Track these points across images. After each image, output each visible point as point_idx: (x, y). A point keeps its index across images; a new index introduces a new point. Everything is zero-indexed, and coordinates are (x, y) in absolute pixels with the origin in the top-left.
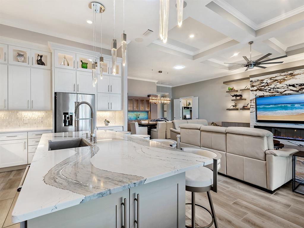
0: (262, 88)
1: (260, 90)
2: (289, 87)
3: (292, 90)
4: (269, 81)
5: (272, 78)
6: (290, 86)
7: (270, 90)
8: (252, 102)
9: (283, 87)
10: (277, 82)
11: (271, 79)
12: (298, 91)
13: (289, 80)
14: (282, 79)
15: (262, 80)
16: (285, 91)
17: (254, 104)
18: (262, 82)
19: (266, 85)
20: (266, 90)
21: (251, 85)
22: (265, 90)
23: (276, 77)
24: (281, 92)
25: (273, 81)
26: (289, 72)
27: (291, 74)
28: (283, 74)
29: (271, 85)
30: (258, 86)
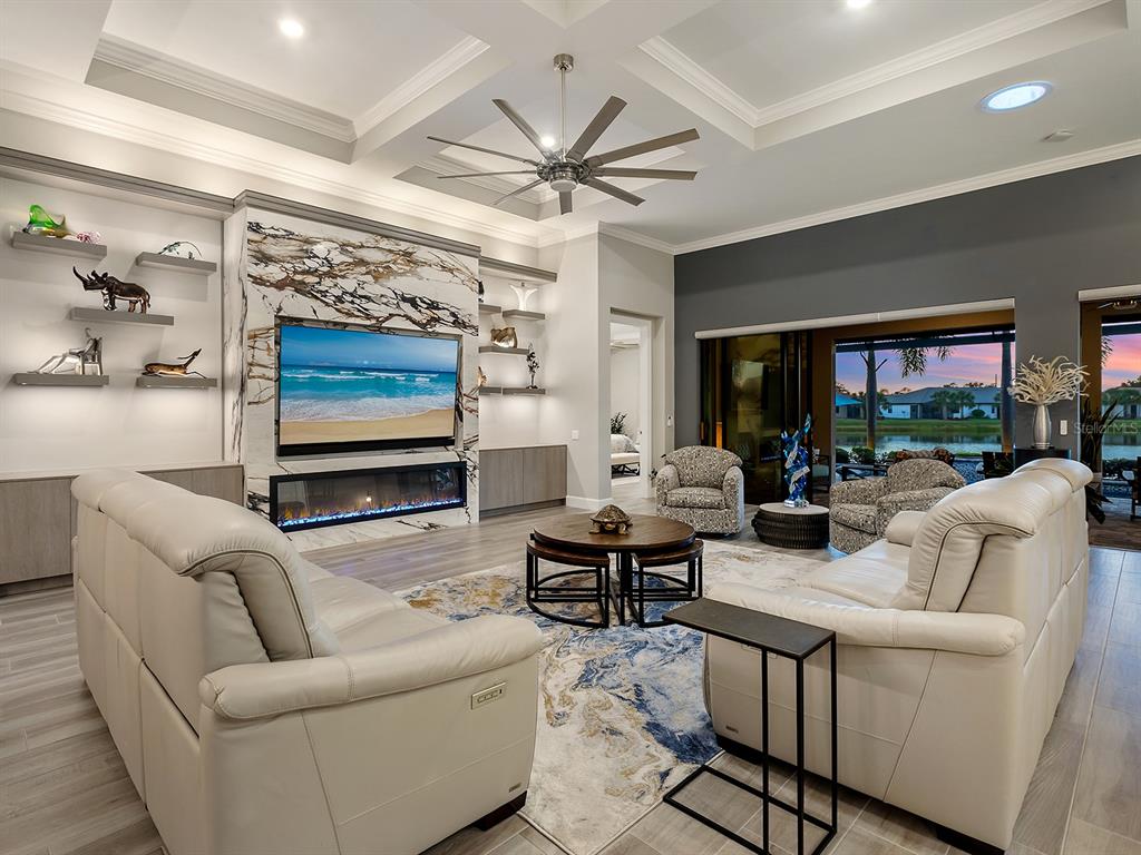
0: (311, 279)
1: (300, 288)
2: (402, 304)
3: (409, 318)
4: (337, 258)
5: (350, 249)
6: (404, 299)
7: (339, 299)
8: (260, 344)
9: (384, 300)
10: (367, 273)
11: (343, 247)
12: (423, 326)
13: (401, 274)
14: (381, 263)
15: (307, 241)
16: (391, 315)
17: (271, 360)
18: (307, 251)
19: (326, 269)
20: (324, 294)
21: (253, 246)
22: (319, 295)
23: (362, 246)
24: (377, 318)
25: (351, 260)
26: (404, 246)
27: (407, 254)
28: (384, 244)
29: (343, 277)
30: (289, 266)
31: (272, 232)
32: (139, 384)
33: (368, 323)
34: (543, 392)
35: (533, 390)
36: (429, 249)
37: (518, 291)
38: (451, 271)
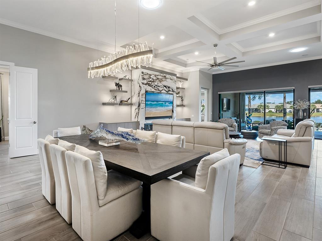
0: (151, 83)
1: (149, 85)
3: (165, 90)
4: (155, 78)
5: (156, 76)
6: (165, 86)
7: (155, 87)
8: (143, 96)
9: (161, 87)
10: (159, 81)
12: (168, 92)
13: (164, 81)
14: (161, 79)
15: (150, 75)
16: (162, 90)
17: (144, 100)
18: (150, 77)
19: (153, 80)
21: (142, 76)
22: (152, 86)
23: (158, 75)
26: (164, 75)
27: (165, 76)
28: (162, 75)
29: (155, 82)
30: (147, 80)
31: (145, 73)
32: (120, 104)
33: (159, 91)
34: (184, 106)
35: (182, 106)
36: (168, 75)
37: (180, 83)
38: (172, 80)
